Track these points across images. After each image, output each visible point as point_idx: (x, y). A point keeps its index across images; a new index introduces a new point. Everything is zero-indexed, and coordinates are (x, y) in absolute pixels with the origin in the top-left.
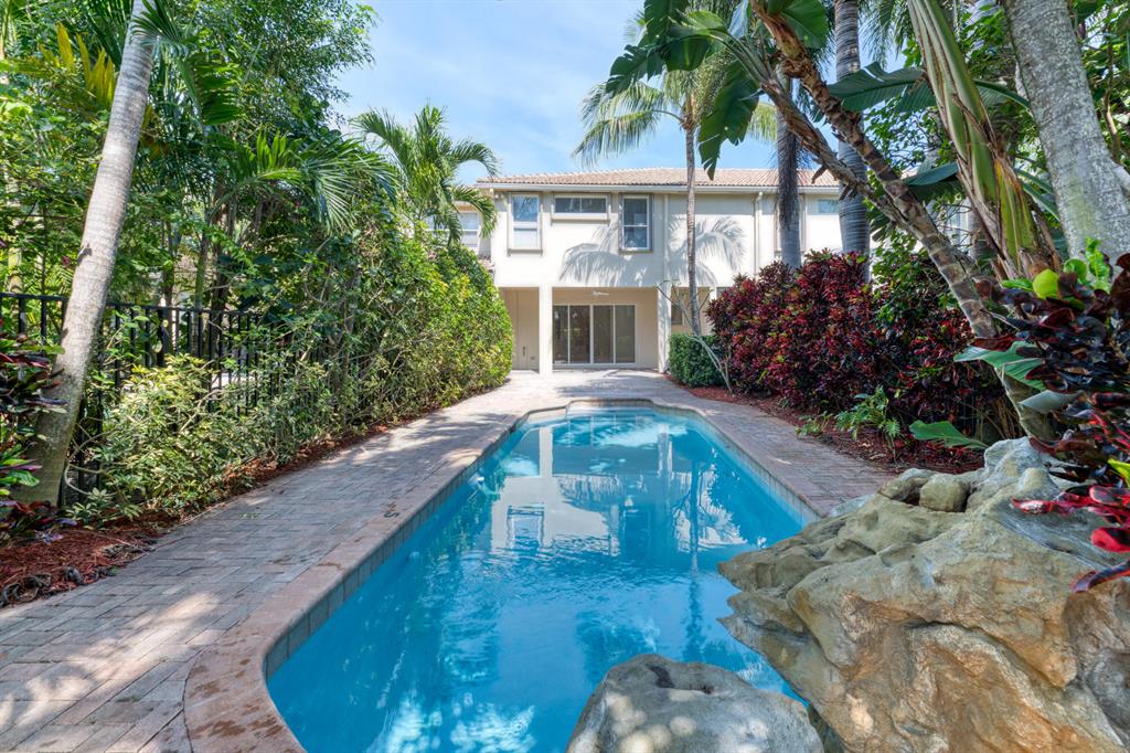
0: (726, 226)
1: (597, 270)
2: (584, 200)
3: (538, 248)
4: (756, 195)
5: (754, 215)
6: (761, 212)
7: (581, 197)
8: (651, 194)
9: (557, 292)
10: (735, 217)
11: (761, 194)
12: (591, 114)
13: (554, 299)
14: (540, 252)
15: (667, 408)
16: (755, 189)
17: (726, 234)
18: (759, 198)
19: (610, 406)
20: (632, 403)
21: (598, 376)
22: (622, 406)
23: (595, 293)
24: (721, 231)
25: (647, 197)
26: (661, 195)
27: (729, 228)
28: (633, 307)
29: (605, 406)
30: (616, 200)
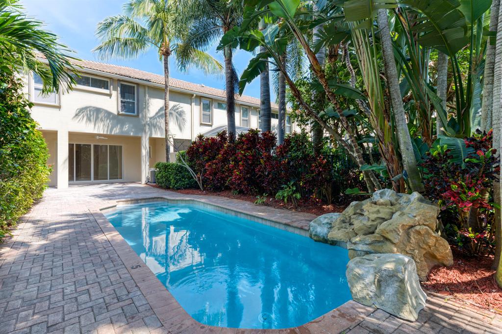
0: (178, 109)
1: (102, 120)
2: (92, 79)
3: (57, 104)
4: (193, 95)
5: (191, 105)
6: (194, 103)
7: (91, 77)
8: (138, 84)
9: (72, 135)
10: (182, 105)
11: (195, 95)
12: (104, 32)
13: (70, 139)
14: (59, 107)
15: (177, 200)
16: (192, 92)
17: (177, 113)
18: (194, 97)
19: (138, 203)
20: (151, 200)
21: (111, 187)
22: (145, 202)
23: (98, 137)
24: (175, 111)
25: (136, 86)
26: (144, 86)
27: (180, 110)
28: (121, 147)
29: (135, 203)
30: (116, 83)
